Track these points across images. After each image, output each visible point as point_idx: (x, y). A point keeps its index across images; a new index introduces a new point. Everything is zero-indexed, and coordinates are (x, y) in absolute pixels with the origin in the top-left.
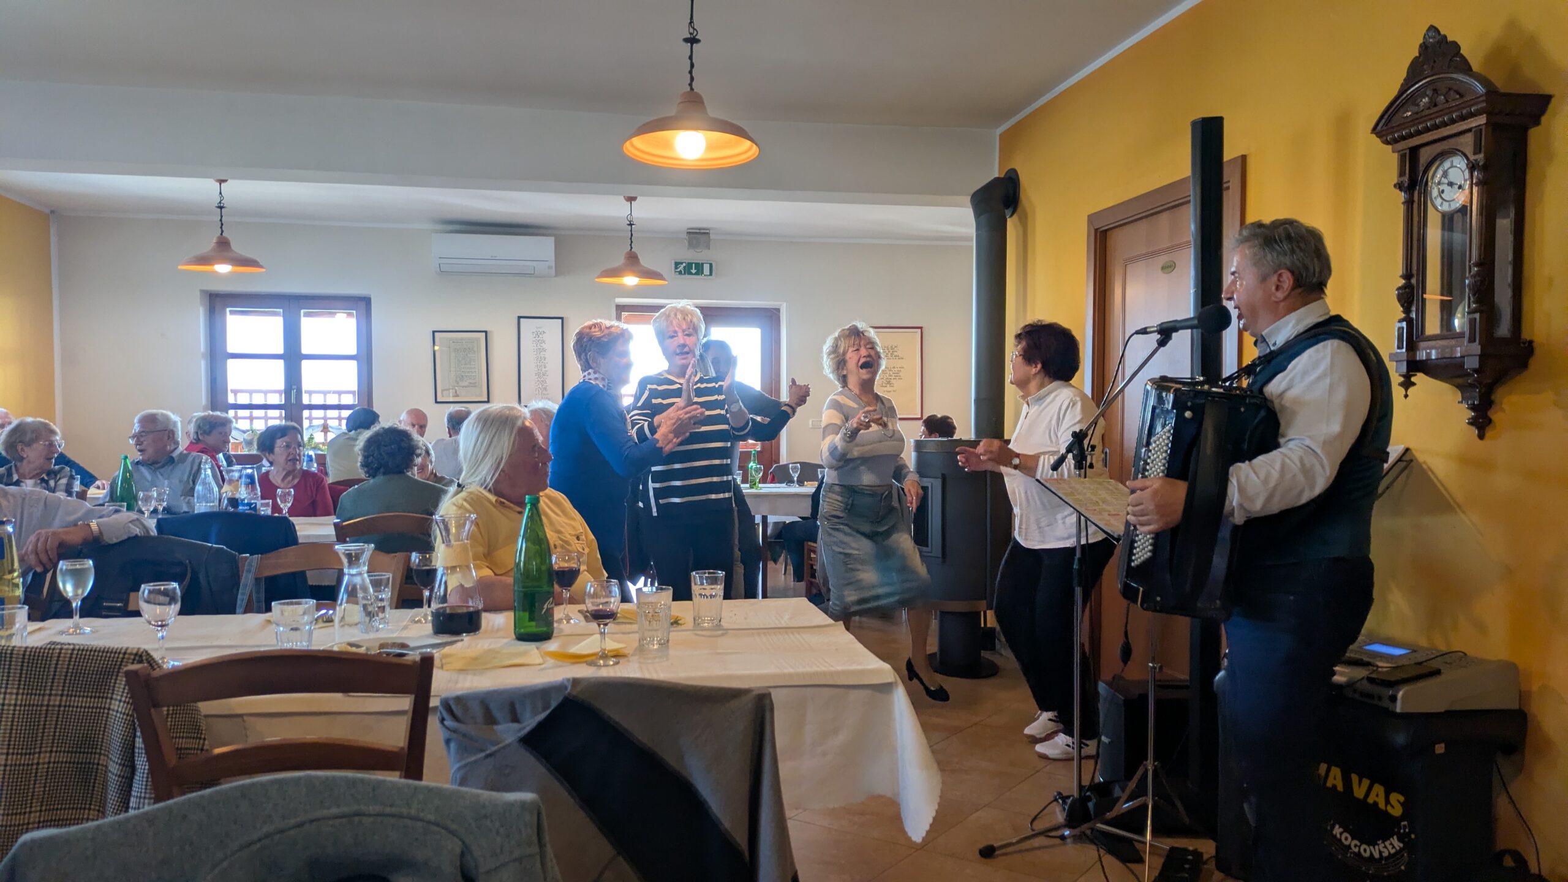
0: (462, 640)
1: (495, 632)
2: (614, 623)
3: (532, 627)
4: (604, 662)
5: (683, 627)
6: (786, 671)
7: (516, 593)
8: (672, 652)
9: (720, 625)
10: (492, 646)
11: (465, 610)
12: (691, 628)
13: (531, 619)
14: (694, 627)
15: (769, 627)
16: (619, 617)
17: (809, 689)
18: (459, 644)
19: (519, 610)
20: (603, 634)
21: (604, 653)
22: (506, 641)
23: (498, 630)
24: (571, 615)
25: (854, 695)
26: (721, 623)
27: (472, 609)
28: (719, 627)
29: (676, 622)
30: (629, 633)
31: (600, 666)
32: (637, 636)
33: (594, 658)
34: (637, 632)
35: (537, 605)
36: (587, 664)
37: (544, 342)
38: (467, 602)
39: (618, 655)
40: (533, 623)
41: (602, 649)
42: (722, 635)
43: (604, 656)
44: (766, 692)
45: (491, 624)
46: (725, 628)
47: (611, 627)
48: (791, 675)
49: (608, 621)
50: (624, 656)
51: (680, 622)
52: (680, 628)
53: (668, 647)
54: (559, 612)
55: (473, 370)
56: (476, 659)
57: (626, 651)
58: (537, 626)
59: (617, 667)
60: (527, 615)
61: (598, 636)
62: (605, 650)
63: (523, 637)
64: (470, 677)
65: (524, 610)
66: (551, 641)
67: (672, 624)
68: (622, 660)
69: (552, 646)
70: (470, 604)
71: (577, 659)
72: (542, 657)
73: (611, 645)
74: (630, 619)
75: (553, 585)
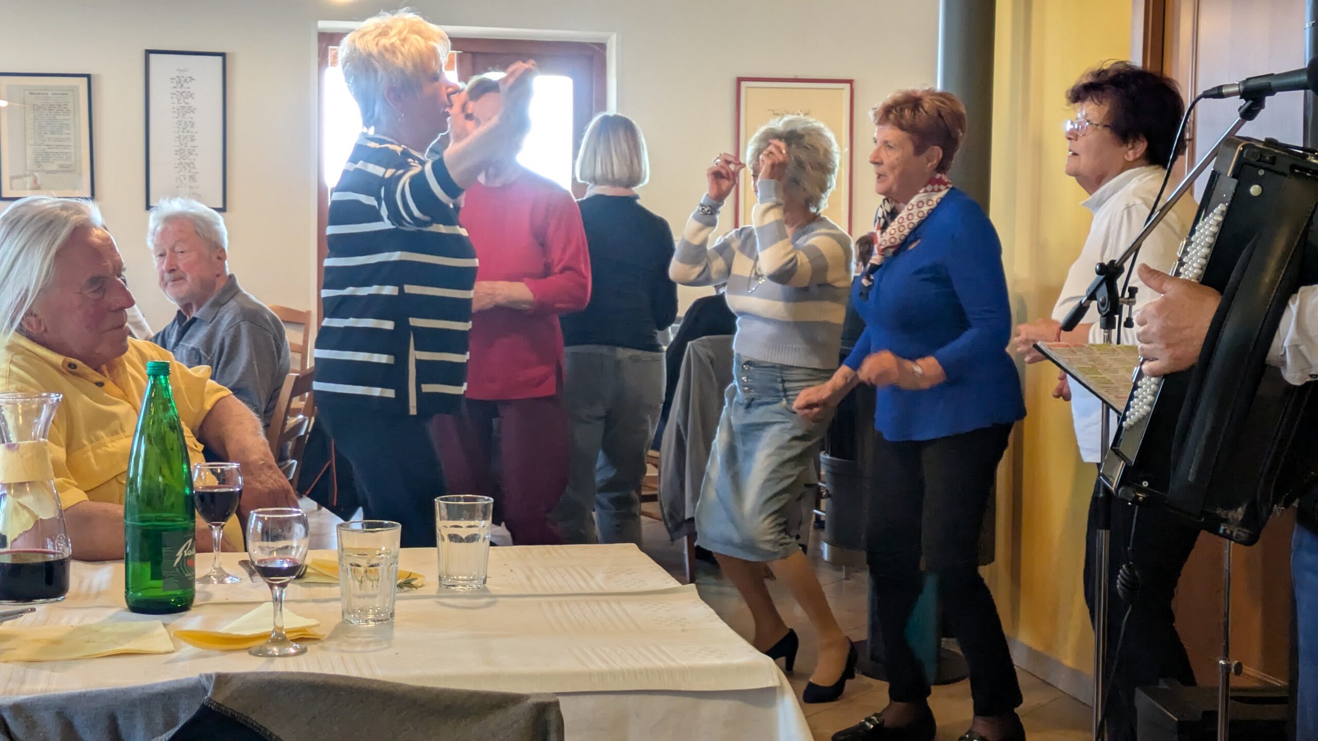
0: (33, 610)
1: (93, 597)
2: (300, 584)
3: (157, 590)
4: (280, 651)
5: (419, 592)
6: (593, 667)
7: (129, 530)
8: (397, 634)
9: (486, 590)
10: (86, 622)
11: (39, 559)
12: (434, 593)
13: (156, 575)
14: (439, 591)
15: (570, 592)
16: (310, 574)
17: (631, 698)
18: (28, 617)
19: (133, 560)
20: (277, 601)
21: (281, 635)
22: (111, 612)
23: (98, 594)
24: (227, 570)
25: (709, 708)
26: (487, 585)
27: (51, 558)
28: (483, 591)
29: (407, 584)
30: (326, 601)
31: (273, 656)
32: (338, 606)
33: (262, 642)
34: (338, 600)
35: (164, 550)
36: (251, 653)
37: (191, 95)
38: (45, 546)
39: (304, 638)
40: (159, 583)
41: (276, 627)
42: (489, 605)
43: (280, 638)
44: (552, 700)
45: (86, 583)
46: (493, 593)
47: (293, 590)
48: (602, 675)
49: (287, 579)
50: (314, 639)
51: (414, 583)
52: (414, 592)
53: (392, 625)
54: (203, 565)
55: (65, 143)
56: (56, 642)
57: (318, 632)
58: (165, 588)
59: (301, 658)
60: (147, 568)
61: (270, 605)
62: (281, 628)
63: (141, 607)
64: (45, 674)
65: (142, 560)
66: (188, 613)
67: (400, 586)
68: (311, 647)
69: (190, 621)
70: (50, 548)
71: (232, 643)
72: (172, 640)
73: (292, 620)
74: (328, 578)
75: (193, 517)
